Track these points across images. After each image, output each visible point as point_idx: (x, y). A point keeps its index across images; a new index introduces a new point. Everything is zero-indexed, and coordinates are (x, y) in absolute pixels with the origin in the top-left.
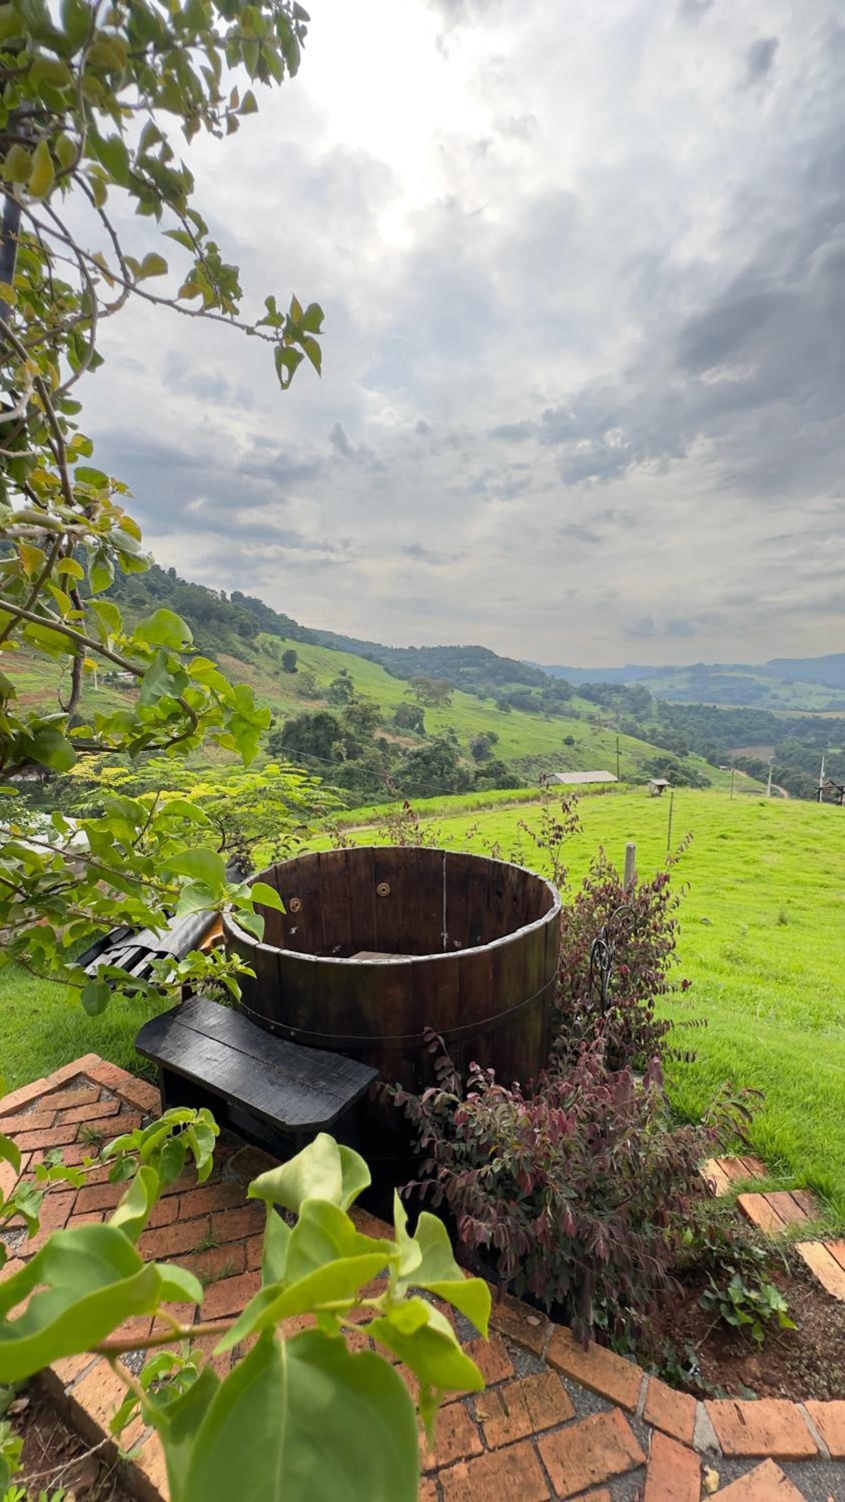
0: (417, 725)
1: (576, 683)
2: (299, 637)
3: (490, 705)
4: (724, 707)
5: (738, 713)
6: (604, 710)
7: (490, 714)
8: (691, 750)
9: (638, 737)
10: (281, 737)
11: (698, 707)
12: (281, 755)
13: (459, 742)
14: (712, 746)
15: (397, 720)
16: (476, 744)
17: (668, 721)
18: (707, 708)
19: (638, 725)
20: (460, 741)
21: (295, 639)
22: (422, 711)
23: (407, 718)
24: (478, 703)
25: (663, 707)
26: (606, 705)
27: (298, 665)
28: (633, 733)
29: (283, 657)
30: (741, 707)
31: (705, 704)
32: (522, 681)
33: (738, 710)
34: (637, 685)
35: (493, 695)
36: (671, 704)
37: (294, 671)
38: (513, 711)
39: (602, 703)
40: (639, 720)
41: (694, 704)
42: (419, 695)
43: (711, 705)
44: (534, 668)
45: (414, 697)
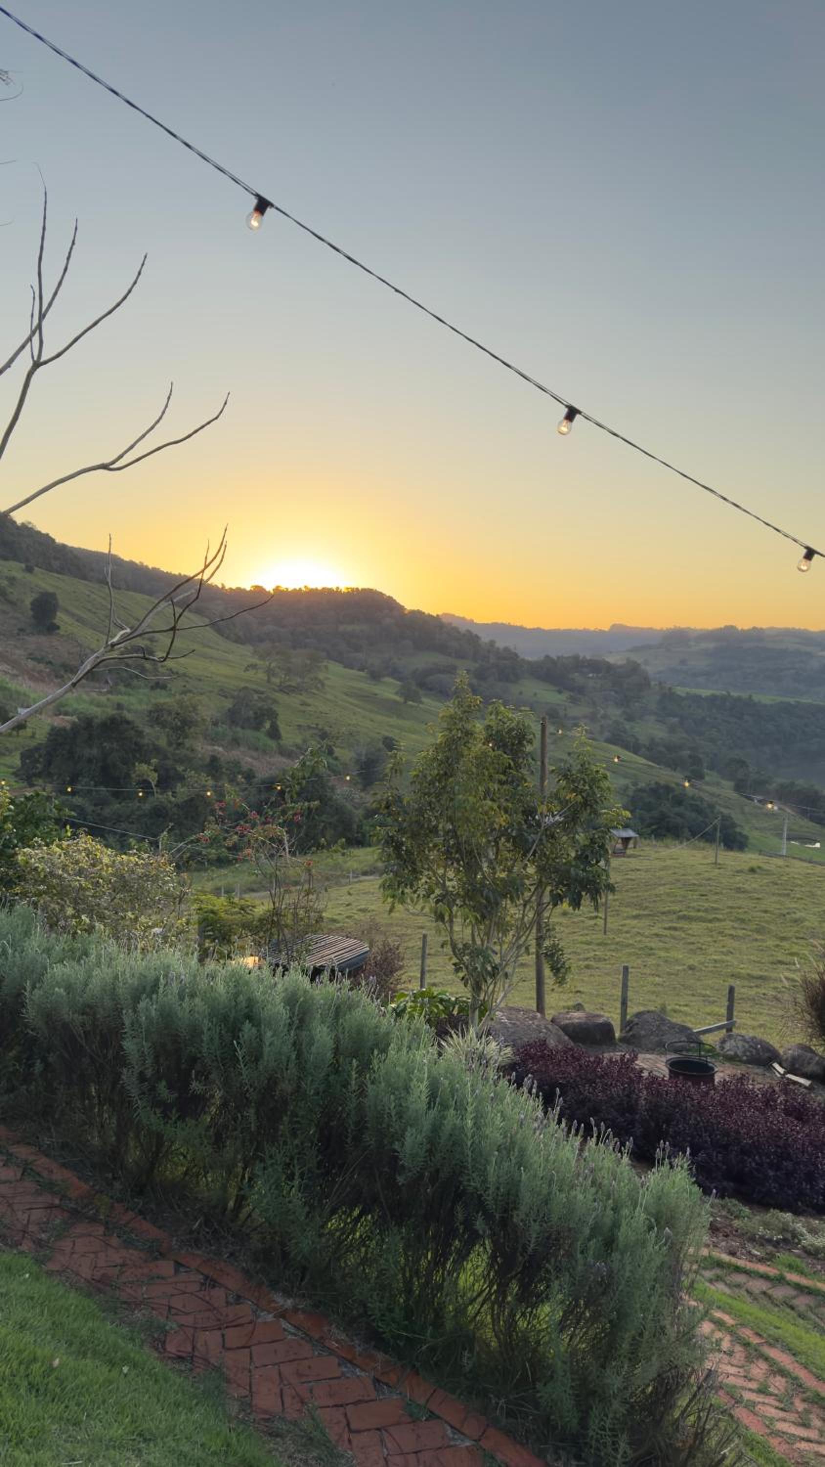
0: (267, 725)
1: (530, 654)
2: (56, 564)
3: (388, 690)
4: (766, 699)
5: (787, 709)
6: (574, 701)
7: (391, 708)
8: (712, 768)
9: (626, 747)
10: (43, 752)
11: (724, 699)
12: (40, 782)
13: (336, 754)
14: (742, 763)
15: (233, 717)
16: (363, 758)
17: (675, 720)
18: (739, 699)
19: (627, 726)
20: (337, 752)
21: (49, 569)
22: (275, 701)
23: (251, 713)
24: (367, 686)
25: (668, 697)
26: (578, 692)
27: (61, 618)
28: (617, 739)
29: (32, 604)
30: (792, 701)
31: (735, 694)
32: (442, 649)
33: (789, 704)
34: (628, 659)
35: (395, 673)
36: (681, 691)
37: (52, 629)
38: (424, 700)
39: (572, 690)
40: (630, 718)
41: (717, 693)
42: (270, 672)
43: (744, 695)
44: (463, 630)
45: (262, 676)
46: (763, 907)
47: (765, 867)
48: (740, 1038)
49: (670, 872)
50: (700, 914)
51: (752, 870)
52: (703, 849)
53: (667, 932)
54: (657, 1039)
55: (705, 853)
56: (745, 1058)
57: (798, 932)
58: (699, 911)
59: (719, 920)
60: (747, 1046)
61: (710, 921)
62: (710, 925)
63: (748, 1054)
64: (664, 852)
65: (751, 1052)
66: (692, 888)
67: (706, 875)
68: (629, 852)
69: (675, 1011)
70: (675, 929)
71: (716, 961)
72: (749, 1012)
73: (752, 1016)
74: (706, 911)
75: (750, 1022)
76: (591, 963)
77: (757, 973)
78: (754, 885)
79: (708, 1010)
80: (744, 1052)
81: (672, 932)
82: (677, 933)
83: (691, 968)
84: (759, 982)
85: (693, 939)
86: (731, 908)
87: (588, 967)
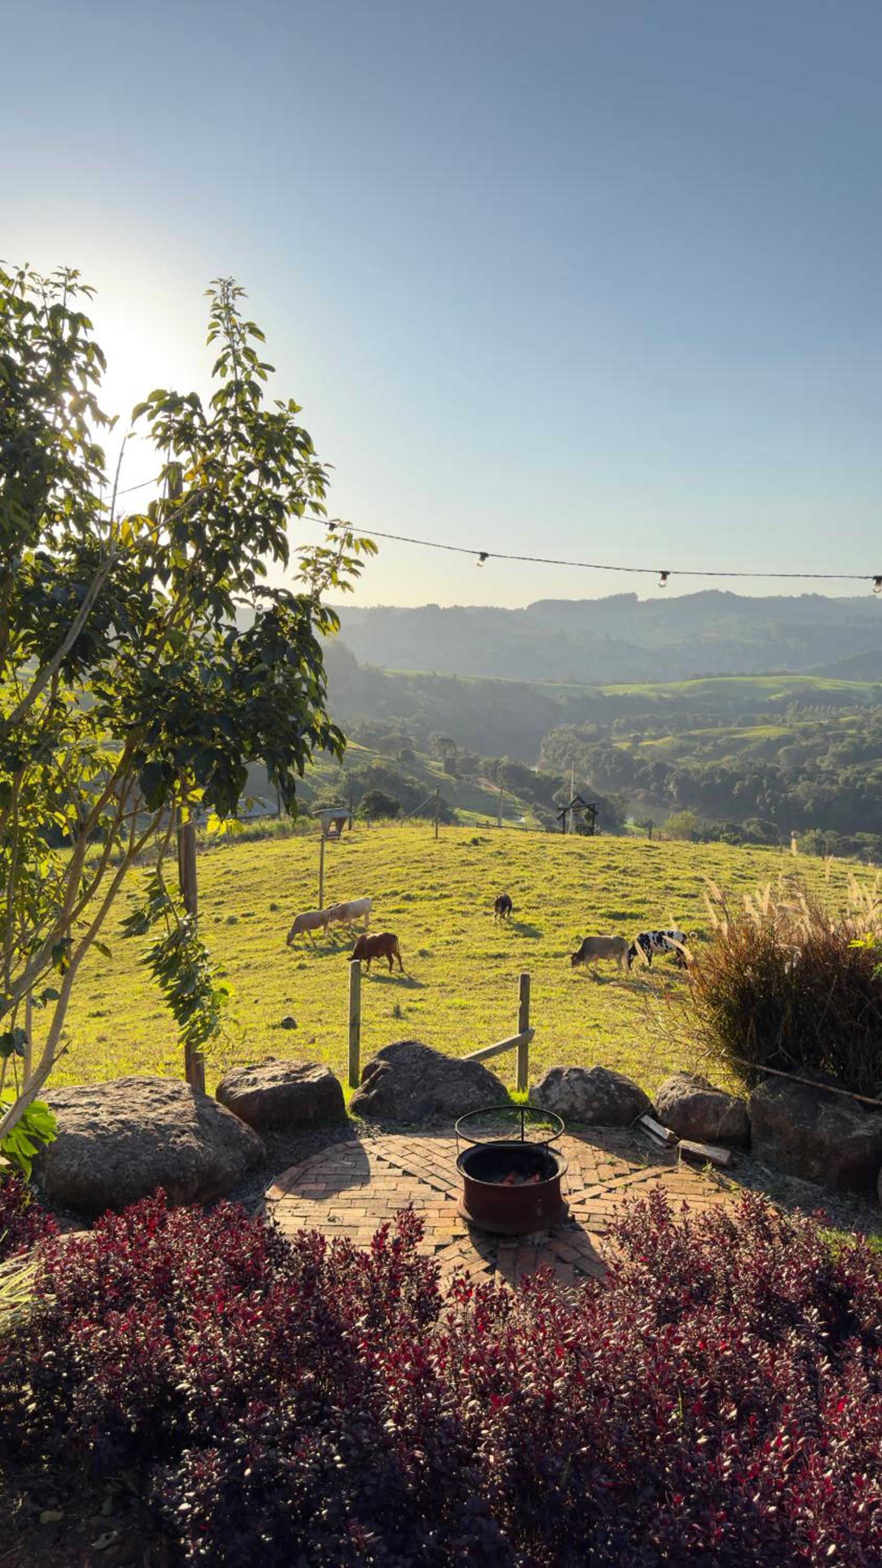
25: (377, 679)
46: (490, 879)
47: (487, 837)
48: (575, 1075)
49: (390, 850)
50: (425, 892)
51: (475, 842)
52: (421, 826)
53: (389, 916)
54: (424, 1096)
55: (422, 829)
56: (590, 1114)
57: (528, 901)
58: (423, 889)
59: (446, 896)
60: (591, 1088)
61: (436, 899)
62: (437, 903)
63: (595, 1104)
64: (383, 832)
65: (600, 1100)
66: (415, 865)
67: (428, 851)
68: (344, 834)
69: (410, 1010)
70: (398, 911)
71: (448, 943)
72: (496, 999)
73: (500, 1003)
74: (432, 888)
75: (500, 1012)
76: (305, 962)
77: (494, 951)
78: (479, 857)
79: (448, 1002)
80: (588, 1104)
81: (396, 916)
82: (401, 916)
83: (423, 953)
84: (496, 962)
85: (419, 921)
86: (457, 882)
87: (301, 967)
